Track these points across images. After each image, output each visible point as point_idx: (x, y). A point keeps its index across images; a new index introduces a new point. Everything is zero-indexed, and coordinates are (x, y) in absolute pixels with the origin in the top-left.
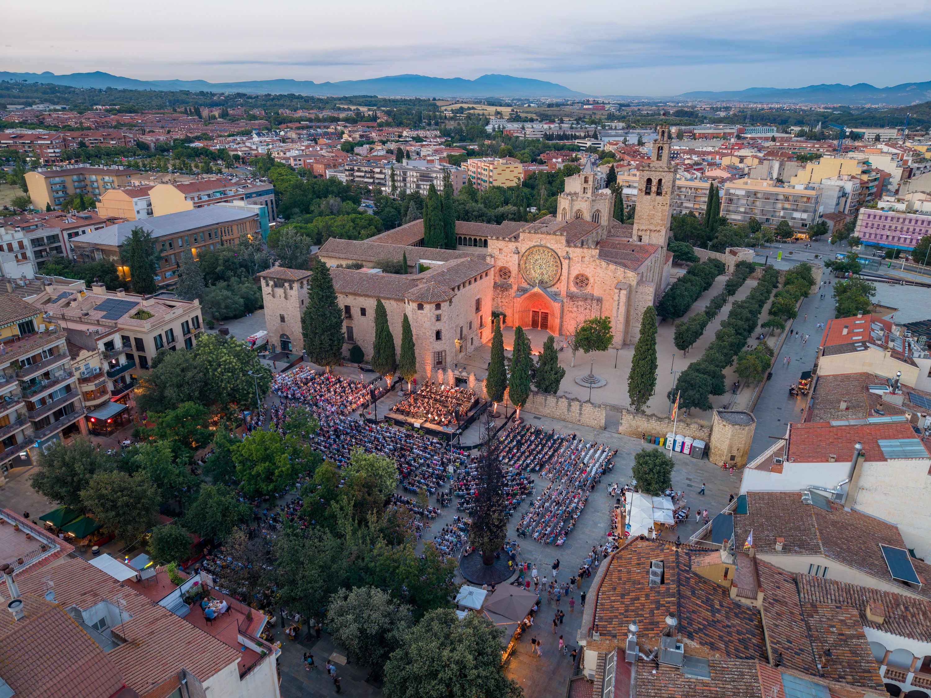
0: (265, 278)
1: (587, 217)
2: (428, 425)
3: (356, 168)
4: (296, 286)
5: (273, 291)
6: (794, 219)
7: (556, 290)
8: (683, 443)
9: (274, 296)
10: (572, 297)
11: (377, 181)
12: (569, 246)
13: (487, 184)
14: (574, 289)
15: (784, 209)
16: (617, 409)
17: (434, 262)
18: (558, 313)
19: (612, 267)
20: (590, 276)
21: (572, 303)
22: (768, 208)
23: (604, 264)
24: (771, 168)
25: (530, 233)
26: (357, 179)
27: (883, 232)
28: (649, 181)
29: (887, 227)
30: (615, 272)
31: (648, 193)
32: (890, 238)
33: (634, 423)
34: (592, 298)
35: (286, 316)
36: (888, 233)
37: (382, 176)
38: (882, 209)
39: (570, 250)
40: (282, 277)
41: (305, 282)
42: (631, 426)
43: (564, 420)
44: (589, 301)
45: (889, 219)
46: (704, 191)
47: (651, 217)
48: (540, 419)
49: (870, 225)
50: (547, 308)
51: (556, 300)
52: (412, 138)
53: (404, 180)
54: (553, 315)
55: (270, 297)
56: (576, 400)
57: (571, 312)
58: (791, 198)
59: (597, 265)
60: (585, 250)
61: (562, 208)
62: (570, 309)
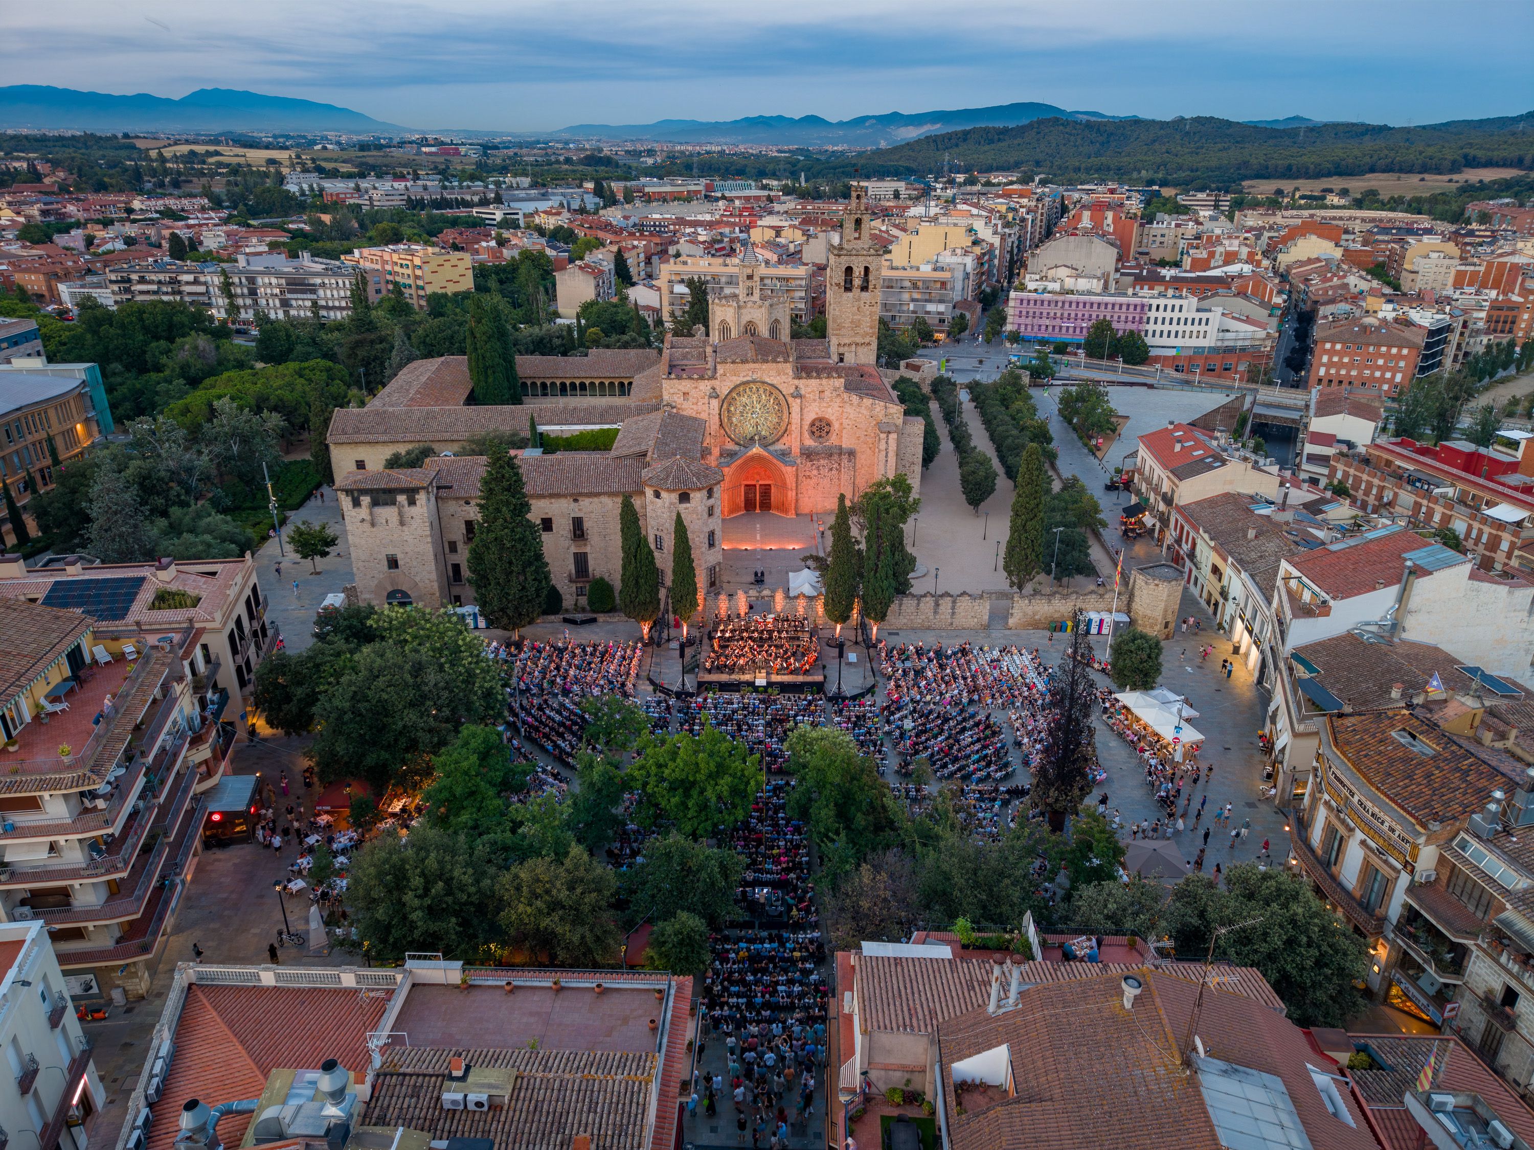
1: (764, 331)
2: (775, 678)
3: (135, 277)
4: (421, 497)
5: (371, 514)
6: (928, 313)
7: (783, 447)
8: (1102, 621)
9: (373, 524)
10: (808, 454)
11: (188, 299)
12: (800, 378)
13: (413, 291)
14: (809, 442)
15: (913, 300)
16: (1002, 595)
17: (564, 427)
18: (790, 481)
19: (867, 402)
20: (832, 418)
21: (809, 464)
22: (892, 300)
23: (855, 399)
25: (733, 362)
26: (139, 298)
27: (1041, 322)
28: (849, 270)
29: (1045, 314)
30: (871, 408)
31: (848, 288)
32: (1050, 329)
33: (1029, 610)
34: (840, 451)
35: (400, 557)
36: (1048, 322)
37: (202, 289)
38: (1036, 291)
39: (801, 383)
40: (393, 485)
41: (430, 489)
42: (1025, 614)
43: (928, 628)
44: (836, 457)
45: (1046, 303)
47: (856, 324)
49: (1024, 313)
50: (769, 478)
51: (786, 463)
53: (253, 293)
54: (783, 486)
55: (366, 526)
56: (947, 594)
57: (809, 477)
58: (920, 284)
59: (843, 401)
60: (824, 381)
61: (718, 321)
62: (807, 473)
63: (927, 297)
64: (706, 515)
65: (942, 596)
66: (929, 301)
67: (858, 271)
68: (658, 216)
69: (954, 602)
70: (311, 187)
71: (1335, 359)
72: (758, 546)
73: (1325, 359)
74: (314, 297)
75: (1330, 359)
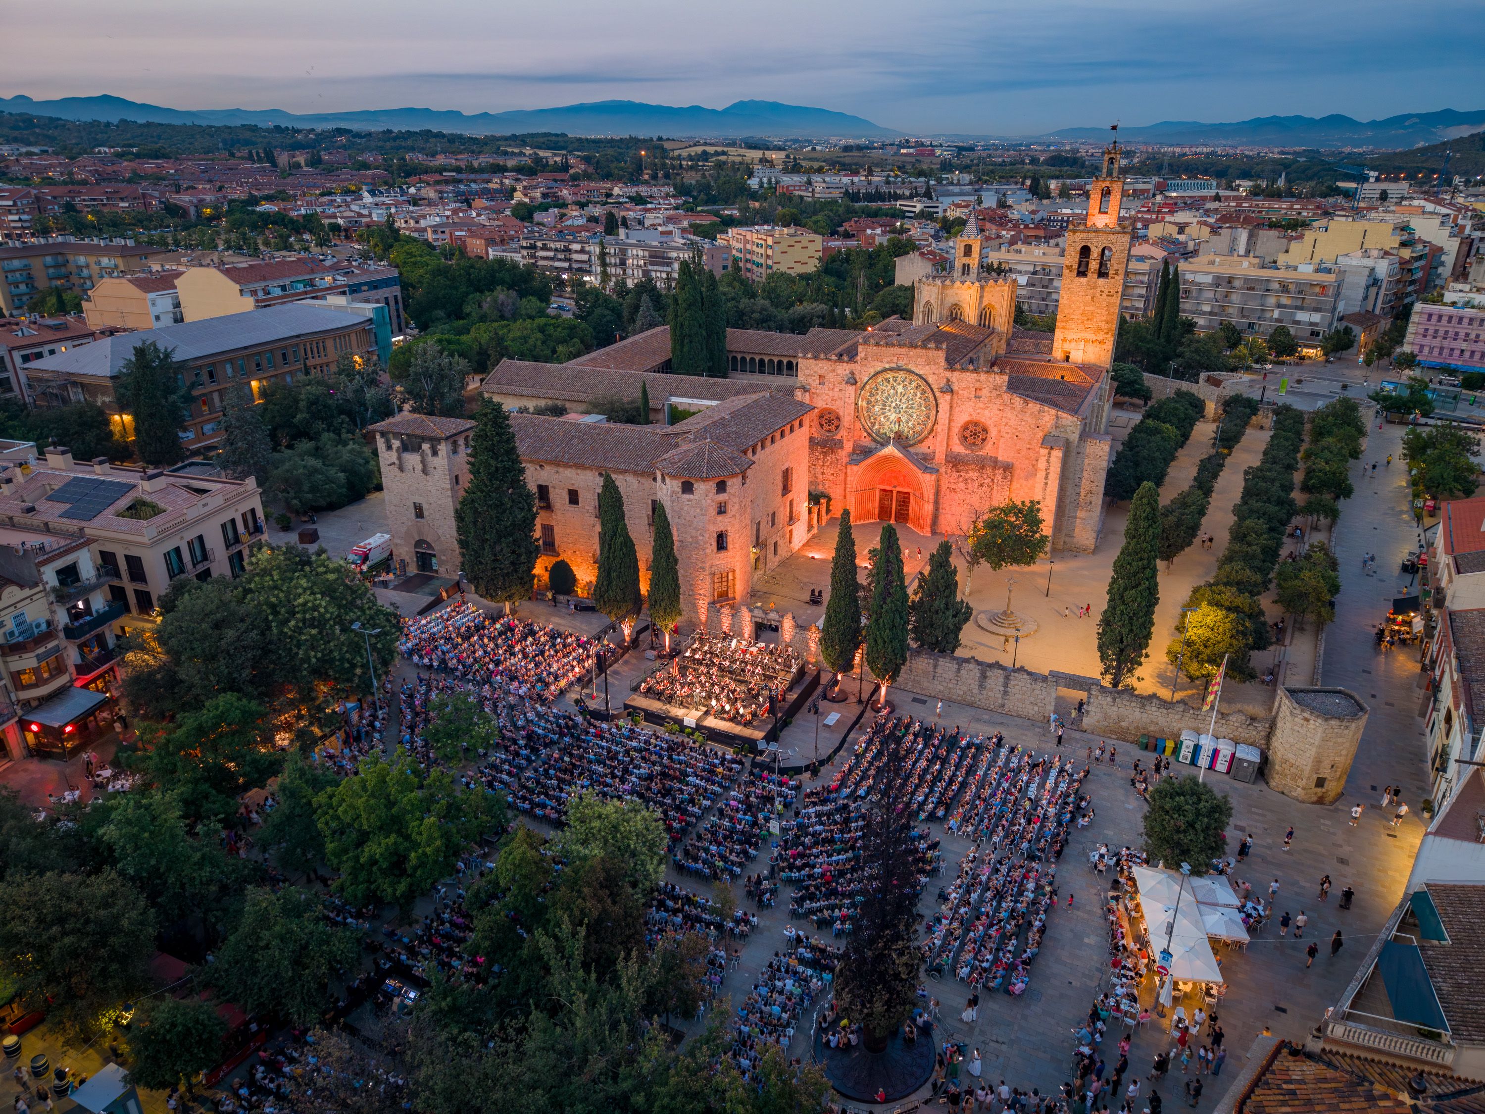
0: (383, 434)
2: (711, 722)
3: (539, 244)
4: (443, 448)
5: (399, 458)
6: (1298, 323)
7: (927, 451)
8: (1216, 752)
9: (401, 469)
10: (955, 462)
11: (575, 266)
12: (952, 370)
13: (762, 270)
14: (959, 449)
16: (1080, 684)
18: (928, 493)
19: (1034, 407)
20: (990, 423)
21: (955, 475)
22: (1253, 305)
23: (1018, 401)
24: (1234, 240)
25: (877, 345)
26: (541, 263)
27: (1454, 344)
29: (1462, 335)
30: (1038, 416)
32: (1467, 354)
33: (1113, 712)
34: (995, 463)
35: (425, 506)
36: (1464, 346)
37: (585, 257)
38: (1454, 304)
39: (954, 376)
40: (417, 432)
41: (461, 442)
42: (1106, 717)
43: (971, 705)
44: (989, 471)
45: (1466, 321)
46: (1141, 278)
47: (1089, 317)
48: (924, 702)
49: (1431, 332)
50: (908, 485)
51: (926, 469)
52: (629, 197)
53: (623, 263)
54: (921, 497)
55: (395, 470)
56: (997, 665)
57: (954, 490)
58: (1292, 287)
59: (1004, 404)
60: (983, 377)
61: (923, 302)
62: (952, 486)
63: (1299, 303)
64: (713, 512)
65: (990, 666)
66: (1301, 308)
67: (1095, 253)
68: (1068, 211)
69: (1007, 678)
70: (770, 180)
74: (669, 269)
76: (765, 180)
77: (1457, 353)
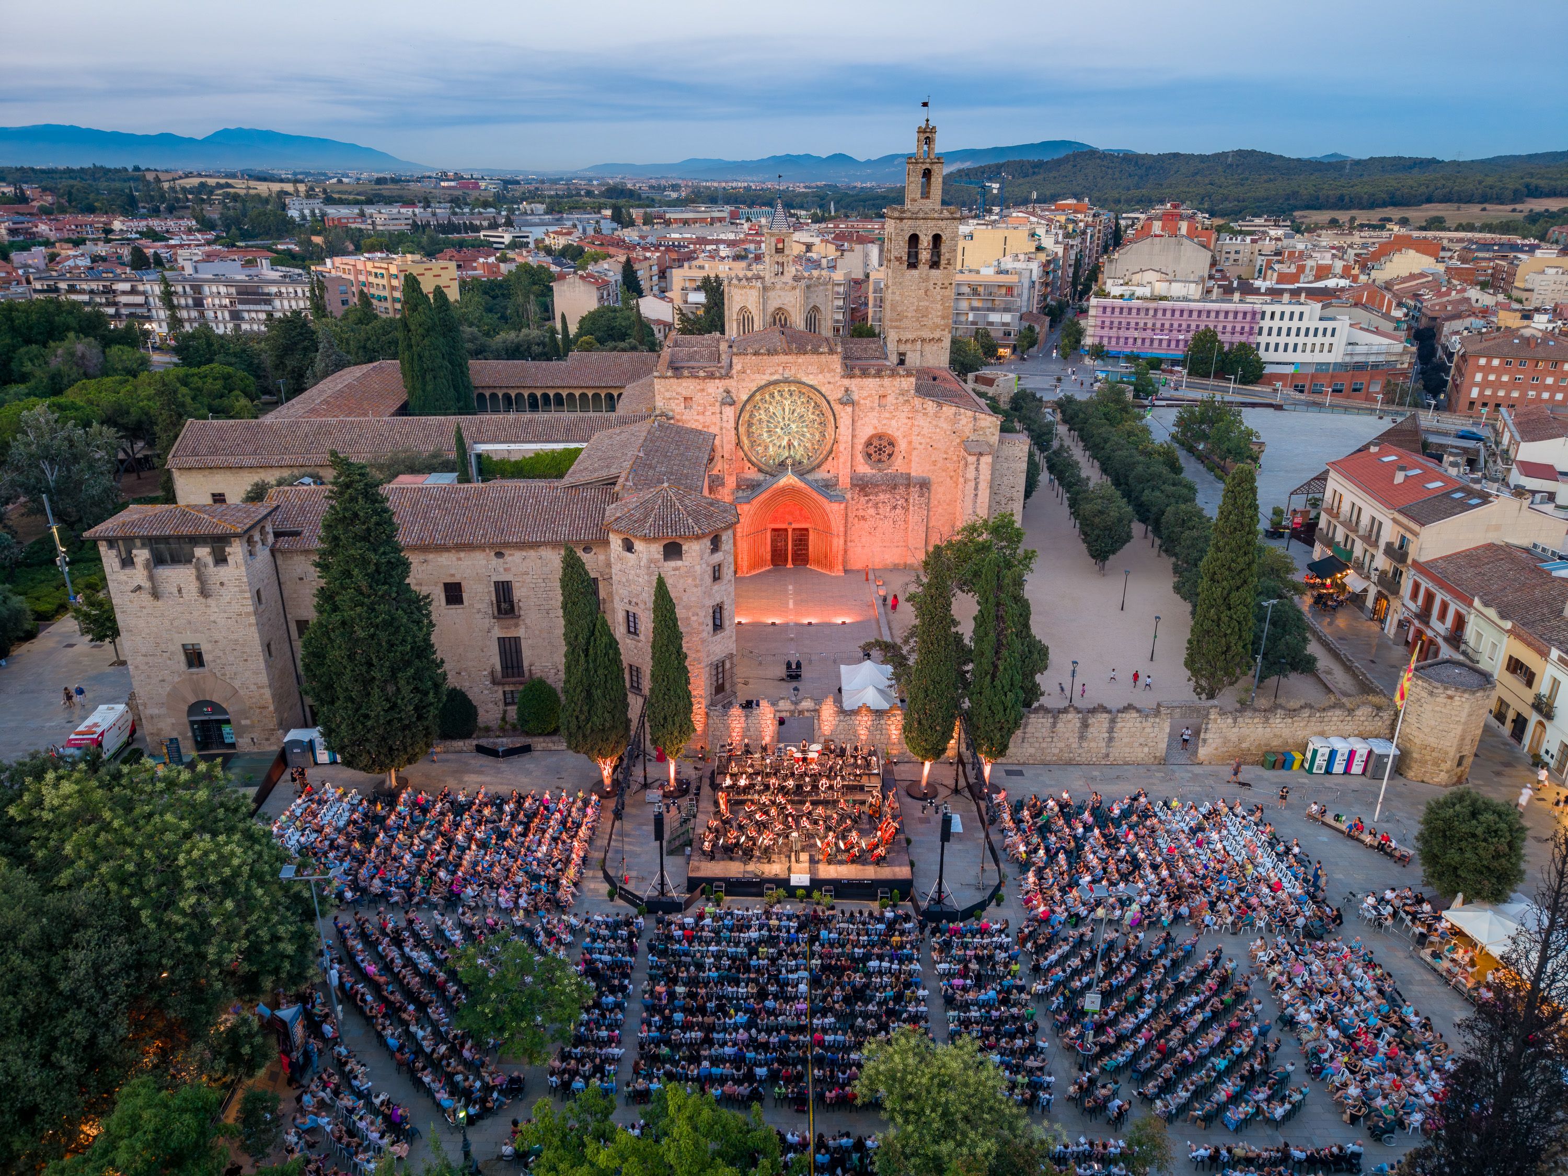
0: (111, 542)
1: (798, 321)
2: (825, 871)
3: (63, 286)
5: (151, 578)
6: (991, 324)
7: (826, 476)
8: (1352, 753)
9: (156, 595)
10: (862, 486)
11: (124, 311)
12: (851, 377)
14: (864, 469)
15: (973, 309)
16: (1191, 709)
17: (513, 447)
18: (837, 524)
19: (949, 410)
20: (898, 435)
21: (863, 499)
23: (931, 406)
24: (866, 256)
25: (756, 354)
27: (1129, 334)
28: (914, 239)
29: (1133, 325)
30: (954, 420)
31: (913, 265)
32: (1139, 342)
33: (1233, 734)
34: (908, 482)
35: (205, 647)
36: (1136, 334)
37: (140, 299)
38: (1122, 296)
39: (853, 384)
40: (185, 531)
41: (257, 537)
42: (1226, 741)
43: (1069, 763)
45: (1134, 311)
47: (923, 314)
48: (1020, 773)
49: (1107, 324)
50: (806, 519)
51: (830, 498)
52: (141, 233)
53: (199, 303)
54: (823, 530)
55: (145, 598)
56: (1102, 709)
57: (863, 518)
58: (981, 290)
59: (914, 410)
60: (887, 381)
61: (736, 308)
62: (861, 513)
63: (989, 305)
64: (708, 579)
65: (1093, 711)
66: (992, 310)
67: (925, 241)
68: (677, 236)
69: (1113, 721)
70: (313, 213)
71: (1492, 377)
72: (791, 619)
73: (1479, 377)
74: (269, 308)
75: (1485, 378)
76: (307, 212)
77: (1131, 341)
